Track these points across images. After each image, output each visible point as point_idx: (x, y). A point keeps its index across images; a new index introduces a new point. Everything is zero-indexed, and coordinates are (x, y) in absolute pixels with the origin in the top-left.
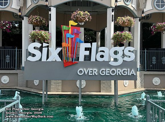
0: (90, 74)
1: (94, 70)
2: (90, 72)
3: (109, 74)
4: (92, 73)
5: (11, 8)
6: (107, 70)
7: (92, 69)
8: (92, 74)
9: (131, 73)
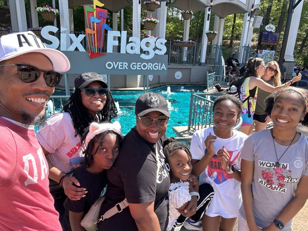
2: (120, 66)
3: (140, 69)
6: (139, 63)
7: (122, 63)
8: (122, 68)
9: (162, 68)
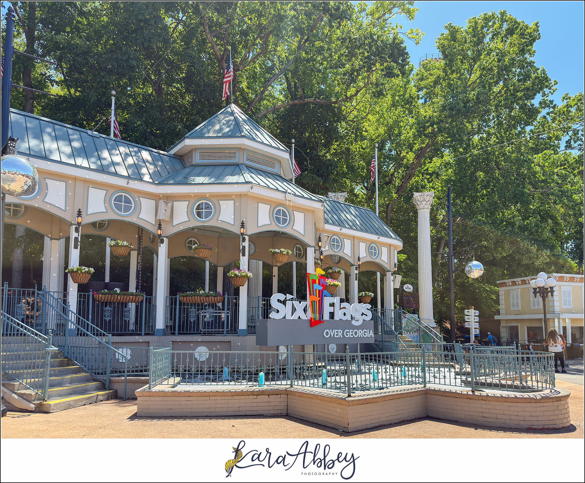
0: (336, 336)
1: (339, 330)
2: (336, 333)
3: (352, 336)
4: (337, 335)
5: (138, 217)
6: (351, 331)
7: (337, 330)
8: (337, 337)
9: (370, 334)
